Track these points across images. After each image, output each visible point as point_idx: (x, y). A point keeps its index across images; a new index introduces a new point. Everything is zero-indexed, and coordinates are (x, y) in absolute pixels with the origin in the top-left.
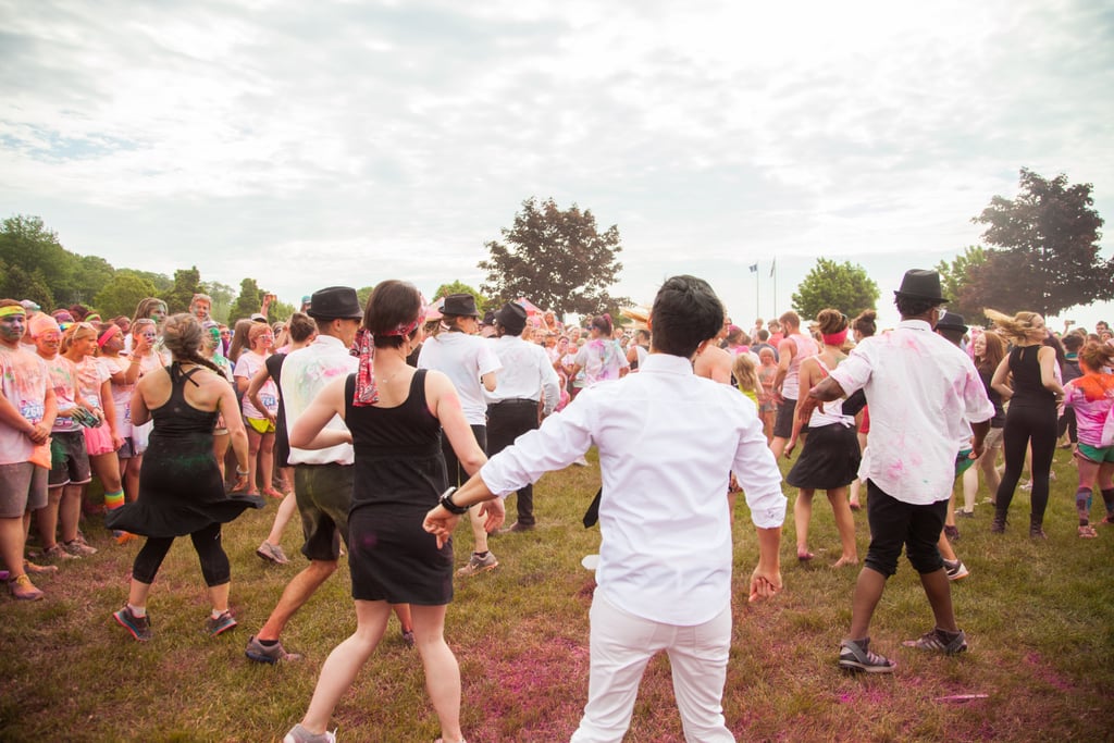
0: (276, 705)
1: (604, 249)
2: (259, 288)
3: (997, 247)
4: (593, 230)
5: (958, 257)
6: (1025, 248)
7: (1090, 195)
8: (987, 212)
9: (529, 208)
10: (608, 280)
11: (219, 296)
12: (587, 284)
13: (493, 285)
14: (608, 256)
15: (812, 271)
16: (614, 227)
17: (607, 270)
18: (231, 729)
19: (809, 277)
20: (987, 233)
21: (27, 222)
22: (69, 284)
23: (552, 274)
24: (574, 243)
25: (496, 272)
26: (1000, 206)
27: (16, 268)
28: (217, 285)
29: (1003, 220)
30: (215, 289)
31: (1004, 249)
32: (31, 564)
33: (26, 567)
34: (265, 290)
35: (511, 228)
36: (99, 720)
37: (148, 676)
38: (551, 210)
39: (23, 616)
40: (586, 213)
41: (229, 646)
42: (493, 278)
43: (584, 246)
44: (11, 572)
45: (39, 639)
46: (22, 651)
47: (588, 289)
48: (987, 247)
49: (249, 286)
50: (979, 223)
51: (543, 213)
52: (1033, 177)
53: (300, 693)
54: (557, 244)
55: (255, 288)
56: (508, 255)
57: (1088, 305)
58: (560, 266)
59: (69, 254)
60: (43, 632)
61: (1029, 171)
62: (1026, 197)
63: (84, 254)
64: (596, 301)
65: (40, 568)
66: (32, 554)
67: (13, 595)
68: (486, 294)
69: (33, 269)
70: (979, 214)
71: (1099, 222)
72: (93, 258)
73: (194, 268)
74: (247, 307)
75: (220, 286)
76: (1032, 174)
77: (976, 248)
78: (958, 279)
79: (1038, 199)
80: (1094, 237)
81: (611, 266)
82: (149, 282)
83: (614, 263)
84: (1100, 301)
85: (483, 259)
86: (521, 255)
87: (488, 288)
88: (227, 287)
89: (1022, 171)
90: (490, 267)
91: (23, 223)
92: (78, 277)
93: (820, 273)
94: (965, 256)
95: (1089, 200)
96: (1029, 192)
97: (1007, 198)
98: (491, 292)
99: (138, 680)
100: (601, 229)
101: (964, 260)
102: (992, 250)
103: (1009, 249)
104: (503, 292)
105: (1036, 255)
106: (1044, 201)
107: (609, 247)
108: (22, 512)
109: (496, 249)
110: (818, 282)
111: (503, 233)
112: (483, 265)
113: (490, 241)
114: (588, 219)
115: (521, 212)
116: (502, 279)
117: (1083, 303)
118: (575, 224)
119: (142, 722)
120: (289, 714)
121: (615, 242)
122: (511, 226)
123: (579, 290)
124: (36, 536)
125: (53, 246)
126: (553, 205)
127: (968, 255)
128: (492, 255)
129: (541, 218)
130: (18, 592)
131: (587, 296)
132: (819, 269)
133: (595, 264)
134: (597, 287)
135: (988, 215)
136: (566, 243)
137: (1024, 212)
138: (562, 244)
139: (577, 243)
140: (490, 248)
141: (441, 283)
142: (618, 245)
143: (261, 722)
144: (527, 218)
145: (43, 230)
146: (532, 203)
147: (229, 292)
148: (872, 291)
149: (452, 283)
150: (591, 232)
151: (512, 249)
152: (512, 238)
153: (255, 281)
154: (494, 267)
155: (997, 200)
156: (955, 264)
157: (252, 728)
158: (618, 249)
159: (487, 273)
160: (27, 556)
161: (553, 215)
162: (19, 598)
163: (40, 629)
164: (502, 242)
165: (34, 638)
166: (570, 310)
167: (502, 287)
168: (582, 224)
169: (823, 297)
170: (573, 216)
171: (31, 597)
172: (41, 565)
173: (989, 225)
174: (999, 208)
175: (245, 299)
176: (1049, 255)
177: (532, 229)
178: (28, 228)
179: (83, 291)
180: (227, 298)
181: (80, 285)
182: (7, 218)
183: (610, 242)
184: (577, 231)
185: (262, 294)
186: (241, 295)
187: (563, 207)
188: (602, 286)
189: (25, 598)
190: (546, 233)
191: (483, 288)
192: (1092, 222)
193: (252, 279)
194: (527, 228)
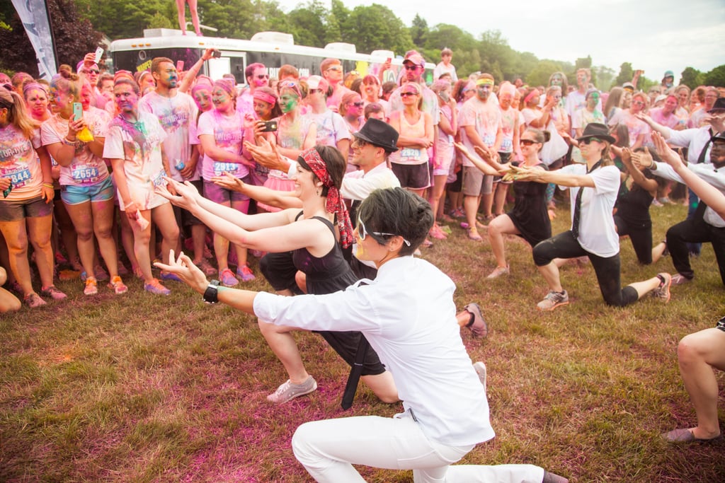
0: (595, 329)
11: (604, 75)
18: (566, 334)
21: (493, 34)
22: (513, 70)
27: (485, 61)
28: (603, 68)
30: (602, 71)
32: (478, 223)
33: (476, 224)
36: (499, 307)
37: (526, 293)
39: (471, 247)
41: (575, 290)
44: (469, 225)
45: (477, 260)
46: (469, 264)
49: (626, 68)
53: (612, 328)
55: (630, 69)
59: (514, 51)
60: (479, 257)
63: (522, 51)
65: (482, 226)
66: (479, 218)
67: (468, 236)
69: (494, 61)
72: (528, 53)
73: (589, 56)
75: (606, 69)
82: (559, 66)
88: (610, 70)
91: (490, 34)
92: (518, 66)
99: (521, 293)
108: (478, 194)
119: (520, 315)
120: (602, 337)
124: (482, 209)
125: (505, 47)
130: (471, 235)
143: (583, 336)
145: (501, 38)
147: (611, 73)
153: (630, 64)
157: (578, 338)
160: (477, 218)
162: (471, 238)
163: (478, 256)
165: (475, 259)
171: (476, 240)
172: (482, 224)
175: (622, 76)
178: (493, 37)
179: (520, 74)
180: (609, 77)
181: (519, 71)
182: (483, 32)
186: (620, 74)
189: (473, 239)
193: (629, 62)
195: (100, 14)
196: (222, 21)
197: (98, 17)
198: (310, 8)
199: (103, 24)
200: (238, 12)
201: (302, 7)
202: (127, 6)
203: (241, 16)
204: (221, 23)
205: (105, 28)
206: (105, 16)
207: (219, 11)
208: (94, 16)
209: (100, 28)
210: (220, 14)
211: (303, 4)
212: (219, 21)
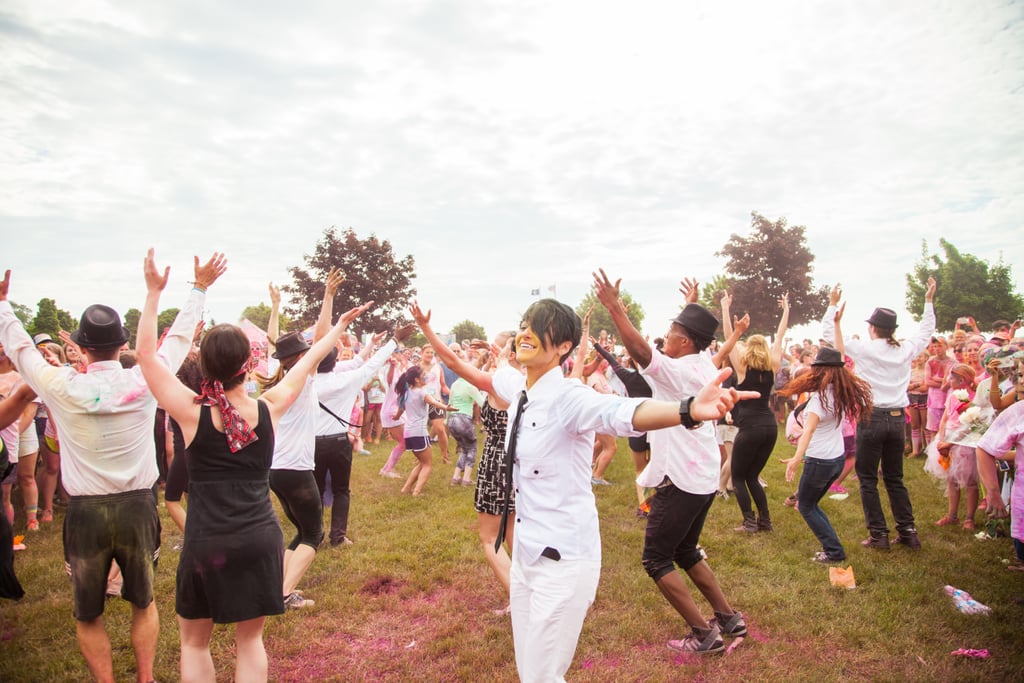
1: (400, 275)
2: (58, 308)
3: (737, 277)
4: (390, 258)
5: (707, 284)
6: (757, 277)
7: (804, 235)
8: (727, 247)
9: (330, 237)
10: (402, 303)
12: (385, 307)
13: (295, 307)
14: (404, 282)
15: (587, 295)
16: (410, 257)
17: (403, 294)
19: (585, 301)
20: (728, 265)
23: (351, 297)
24: (373, 269)
25: (298, 295)
26: (736, 242)
29: (741, 255)
31: (741, 278)
34: (65, 311)
35: (313, 255)
38: (351, 238)
40: (385, 243)
42: (296, 301)
43: (381, 273)
47: (385, 312)
48: (729, 276)
49: (46, 306)
50: (721, 256)
51: (344, 241)
52: (760, 219)
54: (357, 270)
55: (54, 309)
56: (309, 280)
57: (805, 325)
58: (358, 290)
61: (758, 214)
62: (756, 236)
64: (393, 322)
68: (289, 316)
70: (721, 249)
71: (811, 258)
74: (45, 327)
76: (760, 217)
77: (721, 277)
78: (708, 303)
79: (766, 237)
80: (808, 269)
81: (406, 291)
83: (410, 288)
84: (815, 321)
85: (286, 284)
86: (323, 280)
87: (290, 310)
88: (24, 307)
89: (753, 214)
90: (293, 291)
93: (594, 297)
94: (713, 283)
95: (803, 239)
96: (758, 231)
97: (741, 236)
98: (294, 314)
100: (398, 256)
101: (712, 287)
102: (733, 279)
103: (745, 278)
104: (305, 314)
105: (765, 284)
106: (770, 239)
107: (405, 274)
109: (299, 274)
110: (592, 304)
111: (305, 258)
112: (286, 289)
113: (293, 266)
114: (386, 247)
115: (323, 241)
116: (304, 302)
117: (802, 324)
118: (374, 253)
121: (411, 269)
122: (313, 253)
123: (378, 312)
126: (353, 234)
127: (716, 283)
128: (295, 279)
129: (342, 245)
131: (384, 318)
132: (592, 294)
133: (392, 289)
134: (394, 309)
135: (730, 250)
136: (364, 269)
137: (756, 248)
138: (361, 270)
139: (376, 269)
140: (292, 273)
141: (248, 306)
142: (413, 273)
144: (328, 245)
146: (332, 232)
147: (25, 312)
148: (637, 313)
149: (257, 305)
150: (389, 260)
151: (314, 274)
152: (314, 264)
153: (53, 302)
154: (297, 291)
155: (735, 238)
156: (705, 290)
158: (413, 276)
159: (289, 296)
161: (352, 243)
164: (304, 267)
166: (369, 330)
167: (304, 310)
168: (380, 252)
169: (597, 319)
170: (371, 243)
173: (729, 258)
174: (736, 244)
175: (43, 320)
176: (776, 283)
177: (332, 255)
183: (407, 270)
184: (375, 259)
185: (61, 314)
186: (39, 315)
187: (362, 237)
188: (398, 309)
190: (347, 259)
191: (286, 310)
192: (806, 258)
193: (51, 299)
194: (328, 255)
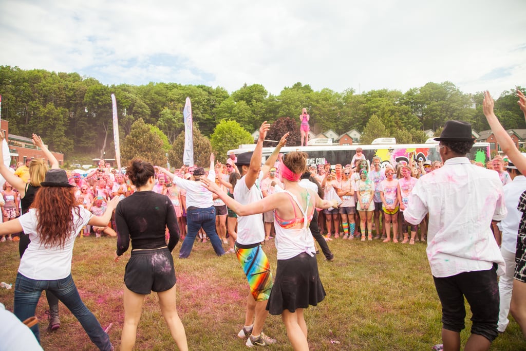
195: (356, 116)
196: (435, 112)
197: (355, 118)
198: (513, 94)
199: (358, 122)
200: (449, 105)
201: (507, 94)
202: (372, 110)
203: (451, 107)
204: (435, 114)
205: (357, 124)
206: (358, 117)
207: (434, 106)
208: (352, 118)
209: (355, 125)
210: (434, 108)
211: (508, 92)
212: (432, 113)
